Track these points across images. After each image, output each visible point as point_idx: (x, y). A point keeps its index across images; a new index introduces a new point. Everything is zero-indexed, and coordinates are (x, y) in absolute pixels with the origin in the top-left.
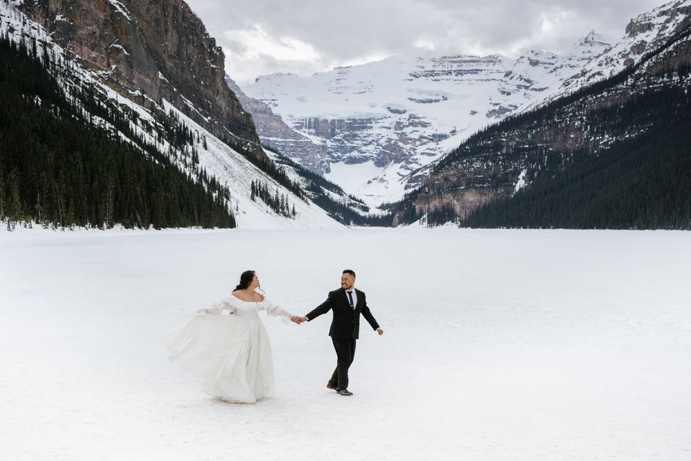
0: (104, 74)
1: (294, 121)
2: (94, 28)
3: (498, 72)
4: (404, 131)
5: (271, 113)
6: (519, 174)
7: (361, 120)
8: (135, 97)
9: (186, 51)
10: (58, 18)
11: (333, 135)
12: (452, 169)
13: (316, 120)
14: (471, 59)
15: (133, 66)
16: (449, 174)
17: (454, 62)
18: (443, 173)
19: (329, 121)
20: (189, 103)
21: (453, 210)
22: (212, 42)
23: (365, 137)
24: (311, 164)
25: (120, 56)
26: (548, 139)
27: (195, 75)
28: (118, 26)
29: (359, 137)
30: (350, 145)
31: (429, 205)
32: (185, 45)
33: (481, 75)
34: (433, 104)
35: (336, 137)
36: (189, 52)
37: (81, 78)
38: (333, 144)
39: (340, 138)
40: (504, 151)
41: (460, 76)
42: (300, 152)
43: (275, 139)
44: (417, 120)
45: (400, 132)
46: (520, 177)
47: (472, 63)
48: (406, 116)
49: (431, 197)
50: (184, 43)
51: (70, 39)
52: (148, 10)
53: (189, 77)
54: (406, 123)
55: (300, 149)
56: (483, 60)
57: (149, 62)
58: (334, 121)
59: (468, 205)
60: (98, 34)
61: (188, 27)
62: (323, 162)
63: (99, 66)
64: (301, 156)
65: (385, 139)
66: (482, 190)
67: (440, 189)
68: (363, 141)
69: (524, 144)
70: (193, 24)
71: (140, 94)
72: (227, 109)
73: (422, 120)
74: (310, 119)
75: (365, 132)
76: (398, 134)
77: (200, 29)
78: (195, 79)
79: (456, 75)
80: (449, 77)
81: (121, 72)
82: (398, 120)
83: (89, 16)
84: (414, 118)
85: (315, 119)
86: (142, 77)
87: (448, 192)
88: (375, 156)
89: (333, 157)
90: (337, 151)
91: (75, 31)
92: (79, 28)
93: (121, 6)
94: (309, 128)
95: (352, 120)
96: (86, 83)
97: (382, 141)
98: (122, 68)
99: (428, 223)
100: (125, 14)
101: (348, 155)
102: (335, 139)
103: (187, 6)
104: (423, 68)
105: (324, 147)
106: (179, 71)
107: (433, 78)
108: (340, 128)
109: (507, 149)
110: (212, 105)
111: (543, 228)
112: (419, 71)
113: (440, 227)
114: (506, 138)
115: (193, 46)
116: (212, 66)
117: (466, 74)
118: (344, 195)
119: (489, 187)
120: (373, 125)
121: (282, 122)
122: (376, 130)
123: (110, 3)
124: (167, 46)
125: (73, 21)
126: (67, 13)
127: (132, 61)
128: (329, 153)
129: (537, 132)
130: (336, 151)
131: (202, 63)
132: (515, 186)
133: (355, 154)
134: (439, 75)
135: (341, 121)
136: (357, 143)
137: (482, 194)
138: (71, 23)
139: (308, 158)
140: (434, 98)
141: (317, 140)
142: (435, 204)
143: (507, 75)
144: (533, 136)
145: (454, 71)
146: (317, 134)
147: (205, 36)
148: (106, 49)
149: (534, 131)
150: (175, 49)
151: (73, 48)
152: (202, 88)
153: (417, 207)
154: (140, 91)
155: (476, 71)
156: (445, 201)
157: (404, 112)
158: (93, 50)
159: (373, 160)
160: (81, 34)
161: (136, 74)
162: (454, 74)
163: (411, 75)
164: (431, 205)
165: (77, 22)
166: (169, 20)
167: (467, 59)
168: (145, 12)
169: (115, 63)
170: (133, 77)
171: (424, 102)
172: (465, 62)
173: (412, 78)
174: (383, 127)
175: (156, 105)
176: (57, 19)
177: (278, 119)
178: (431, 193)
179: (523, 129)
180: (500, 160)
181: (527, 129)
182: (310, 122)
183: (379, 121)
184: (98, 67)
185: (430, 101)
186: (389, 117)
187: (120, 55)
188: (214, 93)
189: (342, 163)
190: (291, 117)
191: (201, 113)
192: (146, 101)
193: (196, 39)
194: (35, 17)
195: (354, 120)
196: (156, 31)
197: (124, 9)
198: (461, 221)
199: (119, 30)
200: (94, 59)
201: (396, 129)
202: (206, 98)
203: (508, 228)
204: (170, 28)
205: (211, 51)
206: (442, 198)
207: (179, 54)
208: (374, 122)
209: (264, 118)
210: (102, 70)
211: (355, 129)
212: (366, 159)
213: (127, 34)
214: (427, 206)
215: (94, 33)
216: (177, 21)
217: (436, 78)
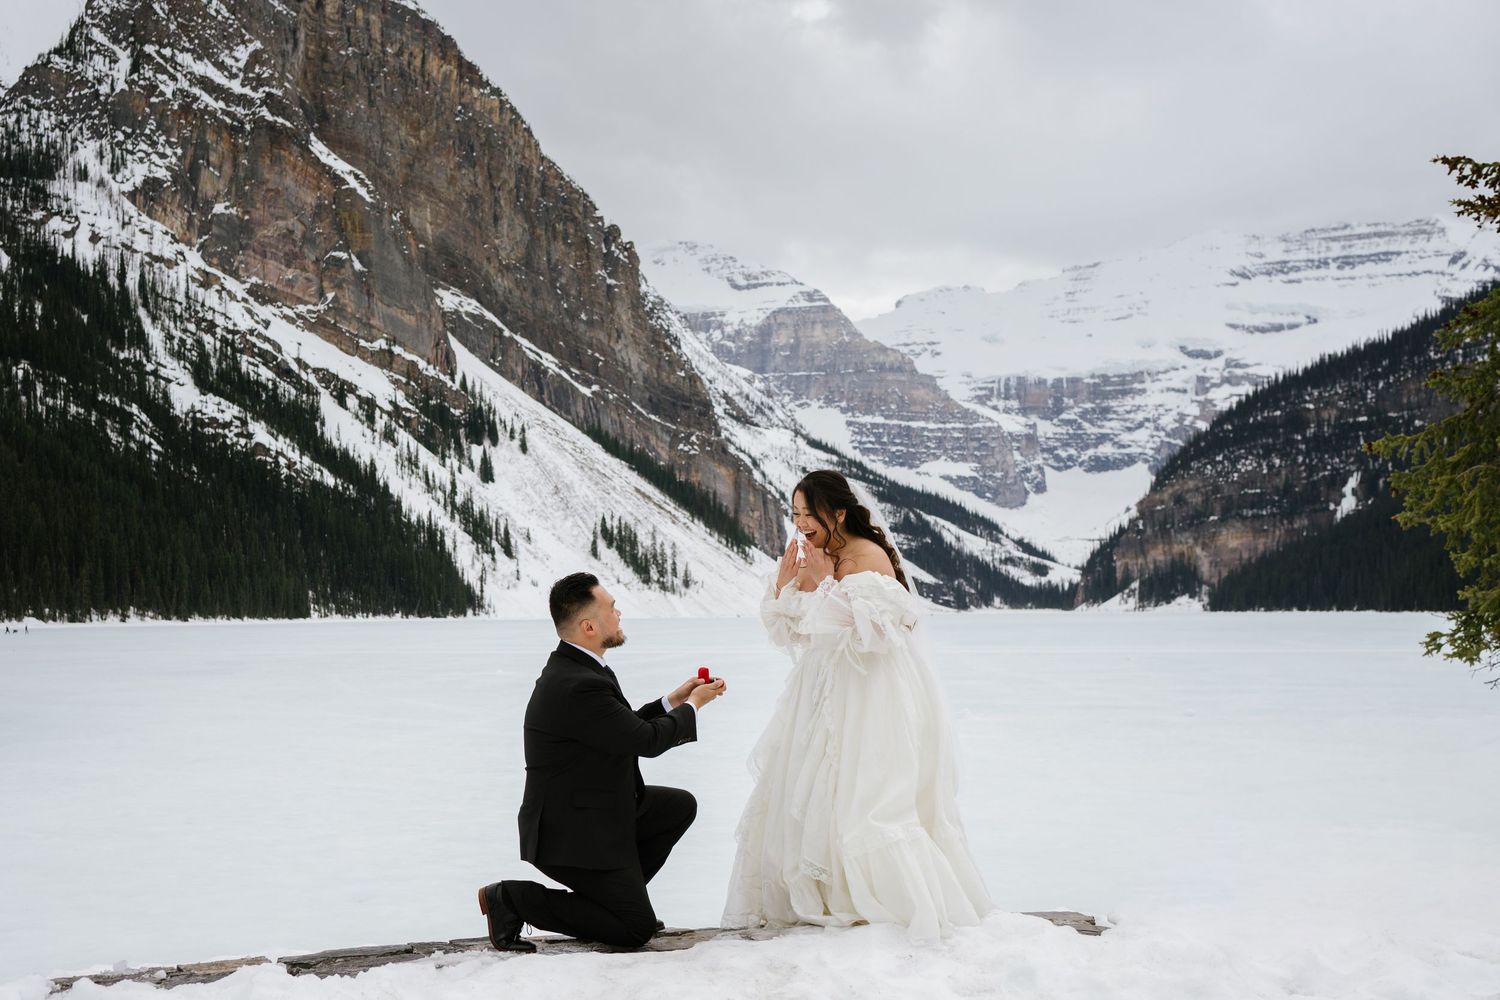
0: (309, 311)
1: (973, 386)
2: (291, 221)
3: (1438, 254)
4: (1210, 395)
5: (914, 371)
6: (1345, 482)
7: (1119, 376)
8: (373, 354)
9: (548, 254)
10: (219, 208)
11: (1059, 411)
12: (1191, 477)
13: (1021, 381)
14: (1372, 229)
15: (372, 291)
16: (1186, 488)
17: (1334, 239)
18: (1172, 485)
19: (1050, 382)
20: (549, 361)
21: (1196, 568)
22: (612, 234)
23: (1128, 412)
24: (999, 474)
25: (346, 272)
26: (1414, 399)
27: (567, 301)
28: (346, 215)
29: (1115, 412)
30: (1096, 430)
31: (1145, 557)
32: (544, 243)
33: (1399, 265)
34: (1285, 333)
35: (1064, 416)
36: (555, 256)
37: (220, 321)
38: (1059, 430)
39: (1073, 417)
40: (1310, 432)
41: (1347, 268)
42: (976, 449)
43: (922, 424)
44: (1239, 372)
45: (1201, 398)
46: (1347, 489)
47: (1377, 239)
48: (1220, 362)
49: (1147, 541)
50: (543, 238)
51: (243, 248)
52: (452, 181)
53: (551, 308)
54: (1216, 377)
55: (975, 444)
56: (1403, 230)
57: (412, 282)
58: (1059, 381)
59: (1226, 557)
60: (298, 234)
61: (555, 207)
62: (1028, 470)
63: (300, 295)
64: (978, 459)
65: (1173, 415)
66: (1257, 524)
67: (1165, 522)
68: (1125, 420)
69: (1358, 413)
70: (565, 201)
71: (385, 347)
72: (645, 367)
73: (1250, 371)
74: (1008, 379)
75: (1129, 402)
76: (1199, 402)
77: (581, 209)
78: (565, 309)
79: (1339, 268)
80: (1322, 272)
81: (345, 305)
82: (1201, 374)
83: (280, 201)
84: (1238, 366)
85: (1019, 378)
86: (395, 312)
87: (1183, 530)
88: (1151, 452)
89: (1058, 458)
90: (1068, 445)
91: (252, 231)
92: (261, 224)
93: (357, 177)
94: (1007, 398)
95: (1098, 377)
96: (229, 331)
97: (1168, 421)
98: (349, 300)
99: (1141, 599)
100: (362, 191)
101: (1091, 452)
102: (1062, 421)
103: (551, 165)
104: (1261, 256)
105: (1031, 439)
106: (526, 295)
107: (1284, 277)
108: (1073, 395)
109: (1319, 426)
110: (605, 362)
111: (1339, 609)
112: (1251, 264)
113: (1164, 608)
114: (1315, 401)
115: (565, 243)
116: (610, 281)
117: (1363, 263)
118: (1004, 540)
119: (1273, 515)
120: (1148, 385)
121: (936, 389)
122: (1153, 397)
123: (334, 174)
124: (495, 248)
125: (248, 213)
126: (240, 198)
127: (371, 281)
128: (1051, 450)
129: (1388, 385)
130: (1066, 445)
131: (585, 277)
132: (1335, 511)
133: (1106, 450)
134: (1298, 269)
135: (1074, 381)
136: (1110, 426)
137: (1258, 532)
138: (247, 217)
139: (992, 461)
140: (1285, 320)
141: (1013, 424)
142: (1158, 555)
143: (1454, 260)
144: (1379, 395)
145: (1335, 260)
146: (1024, 411)
147: (594, 223)
148: (317, 261)
149: (1381, 385)
150: (520, 252)
151: (247, 264)
152: (582, 328)
153: (1118, 564)
154: (387, 339)
155: (1385, 257)
156: (1176, 549)
157: (1218, 354)
158: (288, 266)
159: (1146, 461)
160: (265, 236)
161: (379, 307)
162: (1333, 266)
163: (1233, 273)
164: (1150, 559)
165: (257, 214)
166: (503, 196)
167: (1365, 230)
168: (446, 185)
169: (333, 288)
170: (373, 315)
171: (1263, 330)
172: (1360, 237)
173: (1236, 279)
174: (1168, 390)
175: (422, 364)
176: (214, 211)
177: (929, 382)
178: (1149, 531)
179: (1356, 379)
180: (1299, 452)
181: (1365, 379)
182: (1007, 388)
183: (1160, 376)
184: (299, 298)
185: (1279, 328)
186: (1184, 367)
187: (343, 271)
188: (609, 336)
189: (1077, 470)
190: (968, 376)
191: (576, 378)
192: (396, 359)
193: (572, 231)
194: (165, 210)
195: (1105, 379)
196: (472, 220)
197: (362, 183)
198: (1210, 595)
199: (349, 222)
200: (290, 283)
201: (1197, 394)
202: (591, 346)
203: (1269, 609)
204: (506, 209)
205: (610, 253)
206: (1170, 543)
207: (528, 262)
208: (1147, 379)
209: (900, 382)
210: (306, 303)
211: (1106, 396)
212: (1130, 460)
213: (363, 231)
214: (1140, 561)
215: (291, 232)
216: (526, 198)
217: (1293, 276)
